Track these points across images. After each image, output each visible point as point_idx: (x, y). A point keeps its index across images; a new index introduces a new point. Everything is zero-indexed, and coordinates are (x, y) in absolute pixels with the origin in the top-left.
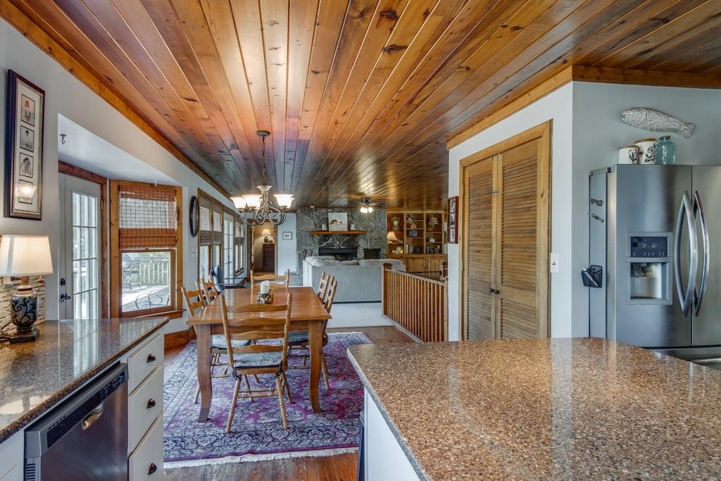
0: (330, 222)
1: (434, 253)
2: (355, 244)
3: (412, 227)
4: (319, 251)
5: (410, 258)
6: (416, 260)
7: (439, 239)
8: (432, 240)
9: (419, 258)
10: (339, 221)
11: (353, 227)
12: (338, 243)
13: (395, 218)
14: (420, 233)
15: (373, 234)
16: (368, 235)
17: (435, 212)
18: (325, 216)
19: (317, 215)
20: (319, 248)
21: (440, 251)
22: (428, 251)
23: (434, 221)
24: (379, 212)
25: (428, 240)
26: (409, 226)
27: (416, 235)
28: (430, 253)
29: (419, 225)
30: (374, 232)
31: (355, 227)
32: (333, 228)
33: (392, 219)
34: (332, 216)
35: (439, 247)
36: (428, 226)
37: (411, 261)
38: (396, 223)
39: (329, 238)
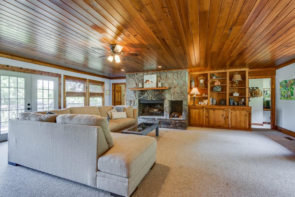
0: (145, 81)
1: (238, 105)
2: (162, 97)
3: (216, 84)
4: (139, 102)
5: (212, 109)
6: (216, 111)
7: (242, 94)
8: (236, 94)
9: (220, 109)
10: (150, 81)
11: (160, 85)
12: (151, 96)
13: (202, 77)
14: (224, 88)
15: (176, 89)
16: (172, 90)
17: (238, 70)
18: (142, 78)
19: (137, 78)
20: (139, 100)
21: (244, 104)
22: (232, 104)
23: (238, 78)
24: (181, 72)
25: (231, 94)
26: (213, 83)
27: (220, 90)
28: (234, 104)
29: (223, 82)
30: (177, 88)
31: (162, 84)
32: (147, 86)
33: (199, 78)
34: (146, 77)
35: (243, 100)
36: (232, 83)
37: (211, 112)
38: (202, 81)
39: (145, 93)
